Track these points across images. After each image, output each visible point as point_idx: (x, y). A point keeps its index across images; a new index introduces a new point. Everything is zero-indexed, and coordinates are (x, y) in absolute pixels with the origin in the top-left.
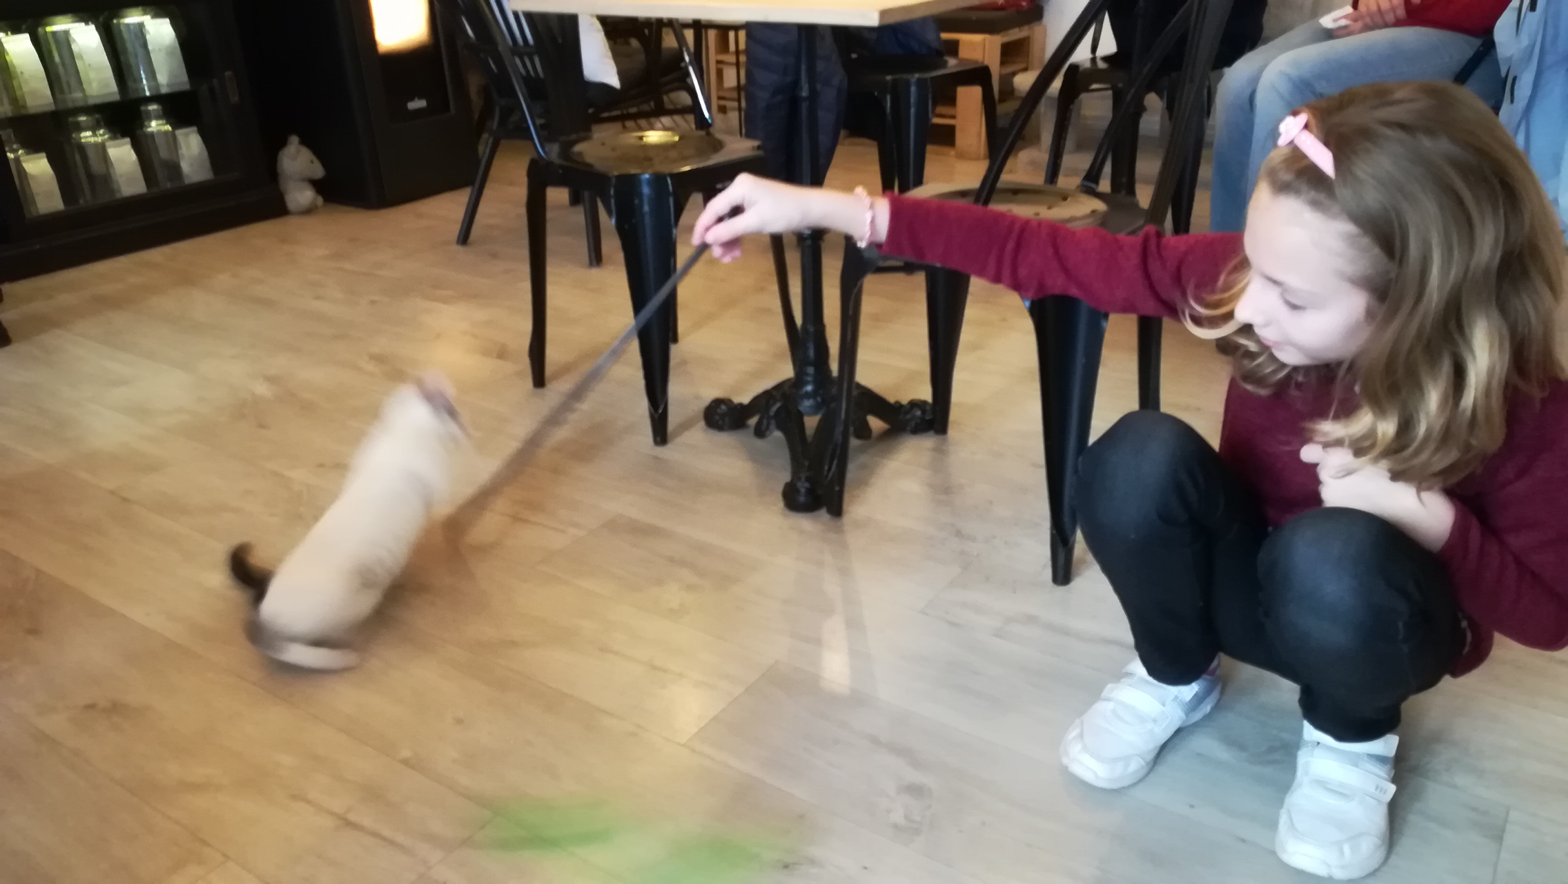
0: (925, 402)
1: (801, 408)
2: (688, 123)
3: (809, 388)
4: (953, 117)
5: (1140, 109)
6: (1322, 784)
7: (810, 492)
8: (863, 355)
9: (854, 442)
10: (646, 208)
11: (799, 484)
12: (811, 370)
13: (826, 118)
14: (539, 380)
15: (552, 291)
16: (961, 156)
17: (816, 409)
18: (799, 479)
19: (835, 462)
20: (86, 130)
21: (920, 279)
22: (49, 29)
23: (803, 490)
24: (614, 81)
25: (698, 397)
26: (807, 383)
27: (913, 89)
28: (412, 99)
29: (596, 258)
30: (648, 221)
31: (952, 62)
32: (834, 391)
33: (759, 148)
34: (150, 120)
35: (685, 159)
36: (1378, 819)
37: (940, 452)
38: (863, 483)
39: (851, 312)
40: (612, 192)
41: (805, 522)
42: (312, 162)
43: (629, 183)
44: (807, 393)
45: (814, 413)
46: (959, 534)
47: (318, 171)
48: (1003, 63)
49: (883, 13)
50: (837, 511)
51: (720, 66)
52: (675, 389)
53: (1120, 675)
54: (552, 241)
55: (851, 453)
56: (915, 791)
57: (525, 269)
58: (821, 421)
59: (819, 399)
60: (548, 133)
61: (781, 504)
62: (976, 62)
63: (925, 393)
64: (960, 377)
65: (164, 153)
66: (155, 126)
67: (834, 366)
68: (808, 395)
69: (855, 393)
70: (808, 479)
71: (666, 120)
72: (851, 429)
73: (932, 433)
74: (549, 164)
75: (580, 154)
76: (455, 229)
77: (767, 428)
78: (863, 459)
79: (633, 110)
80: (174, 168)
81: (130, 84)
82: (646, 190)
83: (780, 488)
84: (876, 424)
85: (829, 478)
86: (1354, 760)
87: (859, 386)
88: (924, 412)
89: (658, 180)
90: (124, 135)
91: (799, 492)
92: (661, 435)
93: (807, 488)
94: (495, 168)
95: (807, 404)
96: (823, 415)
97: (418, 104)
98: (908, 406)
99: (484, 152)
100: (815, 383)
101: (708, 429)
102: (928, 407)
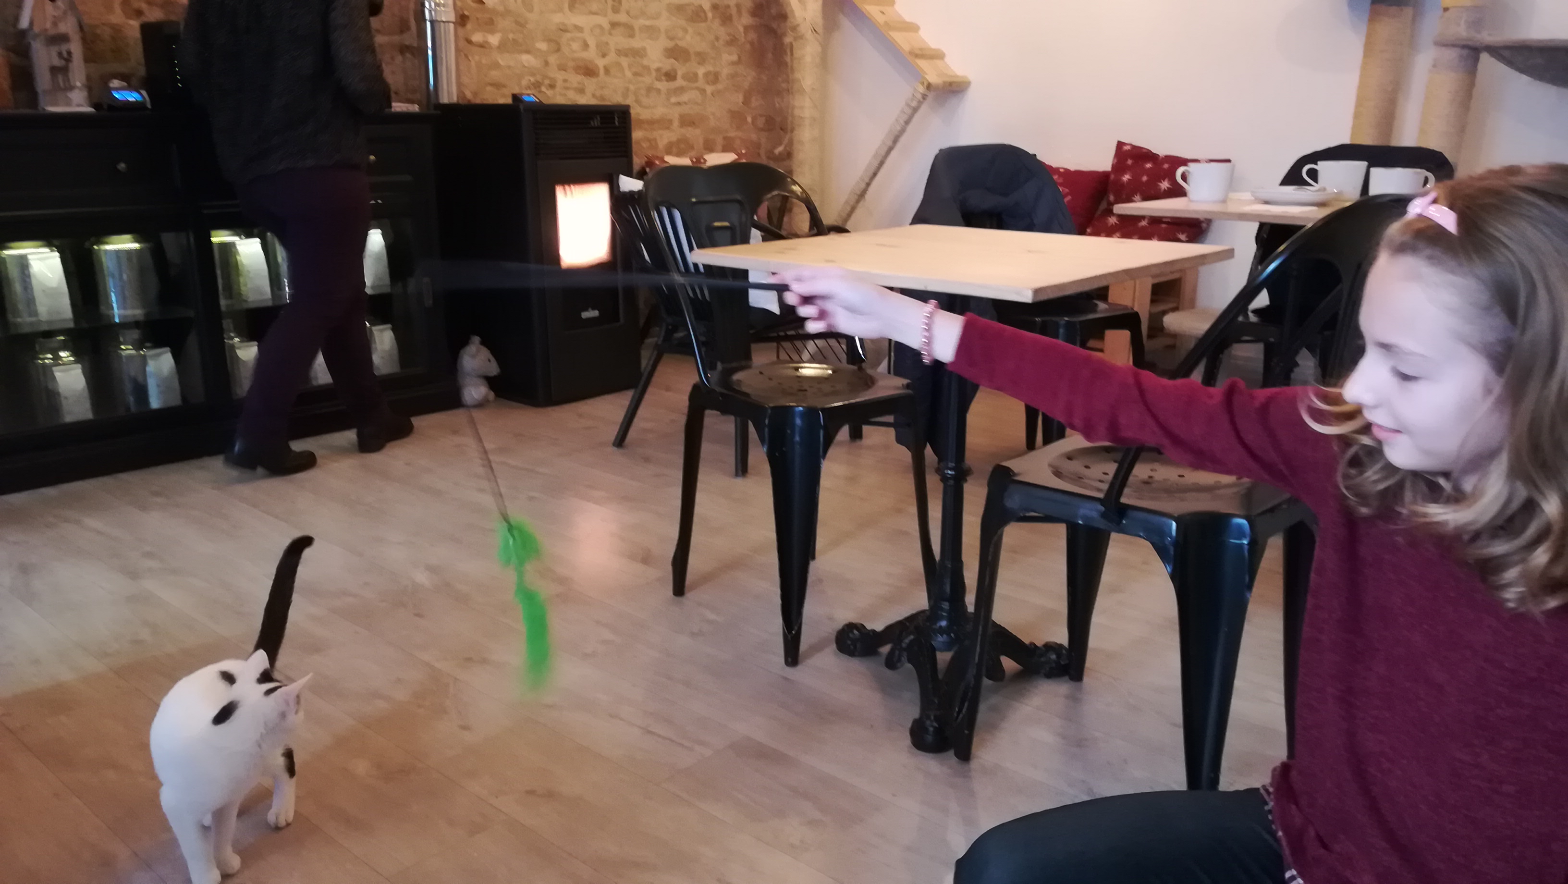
0: (1061, 646)
1: (933, 643)
3: (944, 623)
7: (939, 731)
8: (1002, 589)
9: (986, 682)
10: (797, 438)
11: (928, 723)
12: (946, 605)
14: (679, 589)
17: (947, 647)
18: (928, 718)
19: (966, 705)
21: (1061, 530)
23: (931, 729)
24: (774, 307)
25: (831, 619)
26: (941, 618)
27: (1062, 329)
28: (586, 310)
29: (742, 468)
31: (1102, 306)
32: (969, 627)
33: (908, 386)
35: (835, 394)
37: (1075, 699)
38: (993, 727)
40: (767, 421)
41: (932, 764)
42: (489, 361)
43: (784, 413)
44: (941, 627)
45: (949, 650)
47: (494, 369)
48: (1153, 301)
49: (1037, 291)
50: (965, 755)
52: (811, 609)
55: (983, 692)
58: (953, 658)
59: (952, 635)
61: (908, 741)
62: (1126, 307)
63: (1061, 636)
64: (1098, 620)
67: (970, 600)
68: (941, 631)
69: (990, 632)
70: (937, 719)
72: (984, 671)
73: (1067, 678)
74: (711, 391)
75: (739, 381)
76: (613, 432)
77: (899, 660)
78: (994, 700)
82: (798, 421)
83: (908, 723)
85: (959, 720)
87: (995, 624)
88: (1059, 656)
89: (811, 413)
91: (927, 730)
92: (792, 656)
93: (935, 728)
94: (655, 379)
95: (941, 639)
96: (956, 653)
97: (591, 314)
98: (1044, 649)
99: (647, 364)
100: (950, 619)
101: (839, 653)
102: (1064, 651)
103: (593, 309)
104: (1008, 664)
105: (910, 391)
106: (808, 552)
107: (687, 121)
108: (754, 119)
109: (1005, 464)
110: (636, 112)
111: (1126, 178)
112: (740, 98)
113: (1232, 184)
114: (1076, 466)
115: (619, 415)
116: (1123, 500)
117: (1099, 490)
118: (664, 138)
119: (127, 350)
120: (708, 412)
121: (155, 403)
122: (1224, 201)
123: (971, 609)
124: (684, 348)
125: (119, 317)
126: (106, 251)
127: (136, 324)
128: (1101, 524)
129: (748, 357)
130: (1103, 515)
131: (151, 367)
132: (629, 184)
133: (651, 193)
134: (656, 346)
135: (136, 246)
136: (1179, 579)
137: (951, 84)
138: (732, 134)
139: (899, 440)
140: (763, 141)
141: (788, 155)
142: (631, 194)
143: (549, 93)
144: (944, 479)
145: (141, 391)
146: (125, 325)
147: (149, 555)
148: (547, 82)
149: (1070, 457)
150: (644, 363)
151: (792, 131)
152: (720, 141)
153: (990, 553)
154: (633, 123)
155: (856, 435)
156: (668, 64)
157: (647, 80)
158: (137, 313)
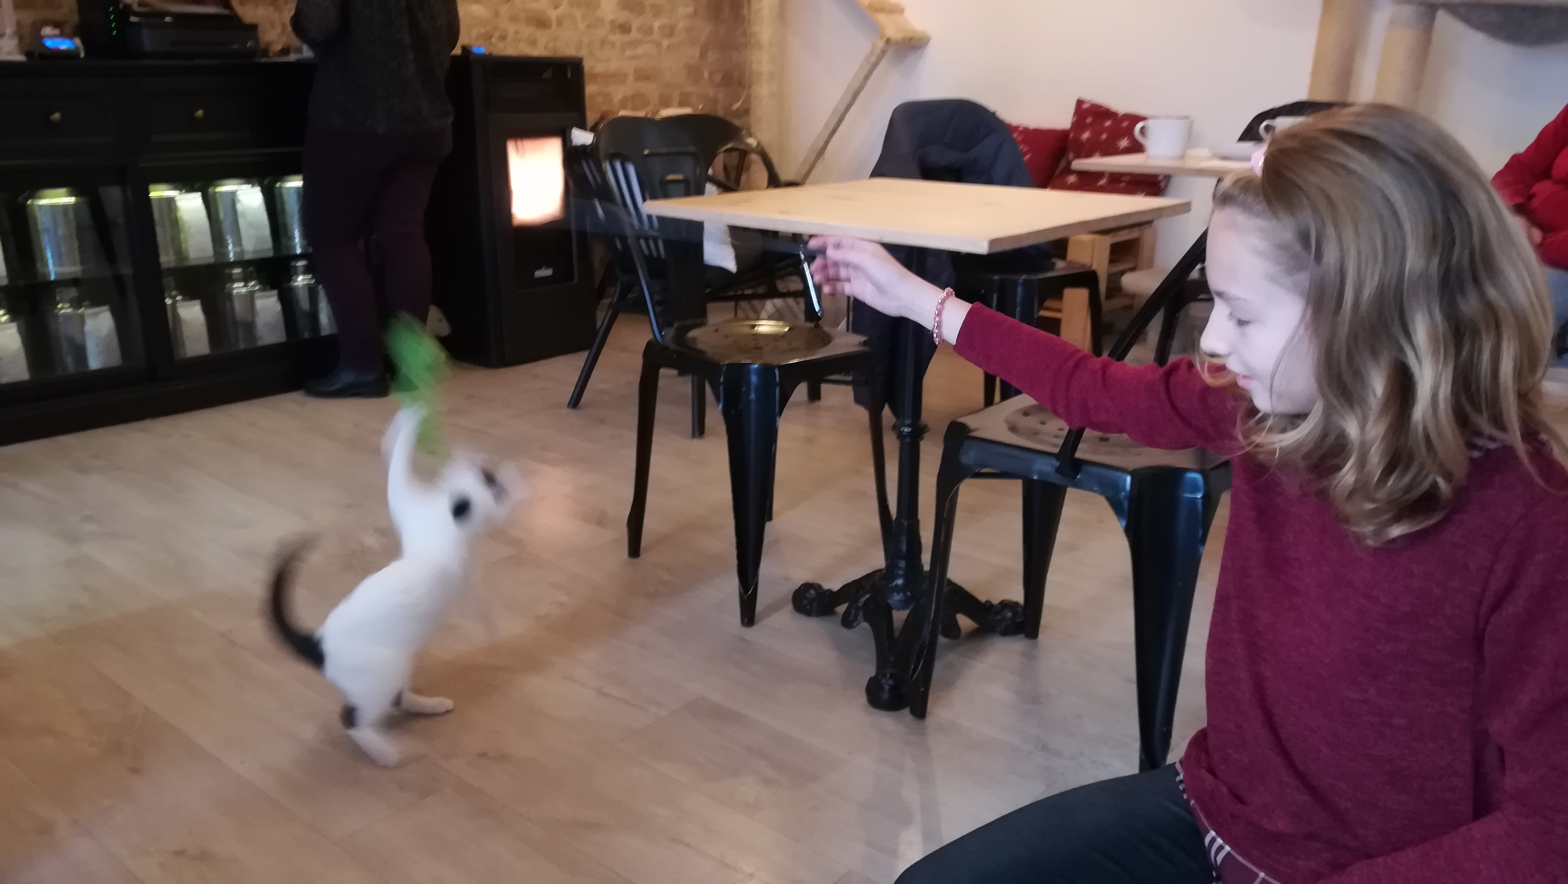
0: (1016, 604)
1: (890, 602)
3: (900, 582)
4: (1059, 311)
7: (894, 689)
8: (957, 547)
9: (942, 640)
10: (753, 396)
11: (884, 681)
12: (902, 564)
14: (635, 549)
15: (655, 459)
17: (904, 605)
18: (884, 676)
19: (921, 662)
20: (239, 281)
21: (1016, 487)
22: (220, 189)
23: (887, 687)
24: (731, 265)
25: (788, 579)
26: (899, 576)
27: (1020, 289)
28: (540, 268)
29: (699, 429)
30: (753, 407)
31: (1060, 264)
32: (925, 585)
33: (865, 343)
34: (297, 275)
35: (793, 351)
37: (1030, 657)
38: (949, 684)
39: (946, 513)
40: (721, 379)
41: (887, 721)
42: (440, 320)
43: (739, 371)
44: (897, 586)
45: (904, 608)
46: (1045, 748)
47: (446, 329)
49: (993, 242)
50: (920, 712)
52: (767, 569)
54: (661, 410)
55: (938, 652)
57: (632, 437)
58: (909, 616)
59: (909, 594)
60: (665, 313)
61: (863, 699)
62: (1083, 266)
63: (1017, 594)
64: (1054, 578)
65: (306, 306)
66: (301, 280)
67: (926, 558)
68: (897, 589)
69: (946, 589)
70: (891, 676)
72: (940, 627)
73: (1022, 635)
74: (665, 348)
75: (694, 339)
76: (568, 392)
77: (855, 619)
78: (951, 657)
81: (284, 242)
82: (754, 379)
83: (864, 682)
85: (914, 679)
87: (950, 582)
88: (1015, 614)
89: (766, 371)
90: (273, 288)
91: (883, 689)
92: (749, 616)
93: (889, 685)
94: (610, 339)
95: (897, 597)
96: (912, 610)
97: (544, 272)
98: (999, 606)
99: (603, 323)
100: (906, 577)
101: (795, 613)
102: (1019, 609)
103: (548, 267)
104: (965, 622)
105: (865, 349)
106: (766, 513)
107: (642, 76)
108: (711, 74)
109: (962, 420)
110: (588, 65)
111: (1086, 135)
112: (696, 52)
113: (1190, 139)
114: (1032, 422)
115: (574, 377)
116: (1078, 455)
117: (1054, 445)
118: (619, 93)
119: (64, 309)
120: (663, 371)
121: (95, 363)
122: (1182, 157)
123: (927, 567)
124: (639, 307)
125: (56, 274)
126: (41, 207)
127: (74, 282)
128: (1057, 479)
129: (703, 314)
130: (1058, 470)
131: (90, 325)
132: (582, 137)
133: (602, 146)
134: (611, 305)
135: (72, 200)
136: (1133, 533)
137: (911, 39)
138: (689, 89)
139: (858, 400)
140: (721, 96)
141: (746, 112)
142: (584, 147)
143: (501, 45)
144: (901, 436)
145: (80, 352)
146: (63, 283)
147: (88, 519)
148: (497, 34)
149: (1026, 413)
150: (599, 323)
151: (750, 86)
152: (676, 97)
153: (946, 510)
154: (586, 77)
155: (814, 395)
156: (623, 16)
157: (601, 32)
158: (73, 269)
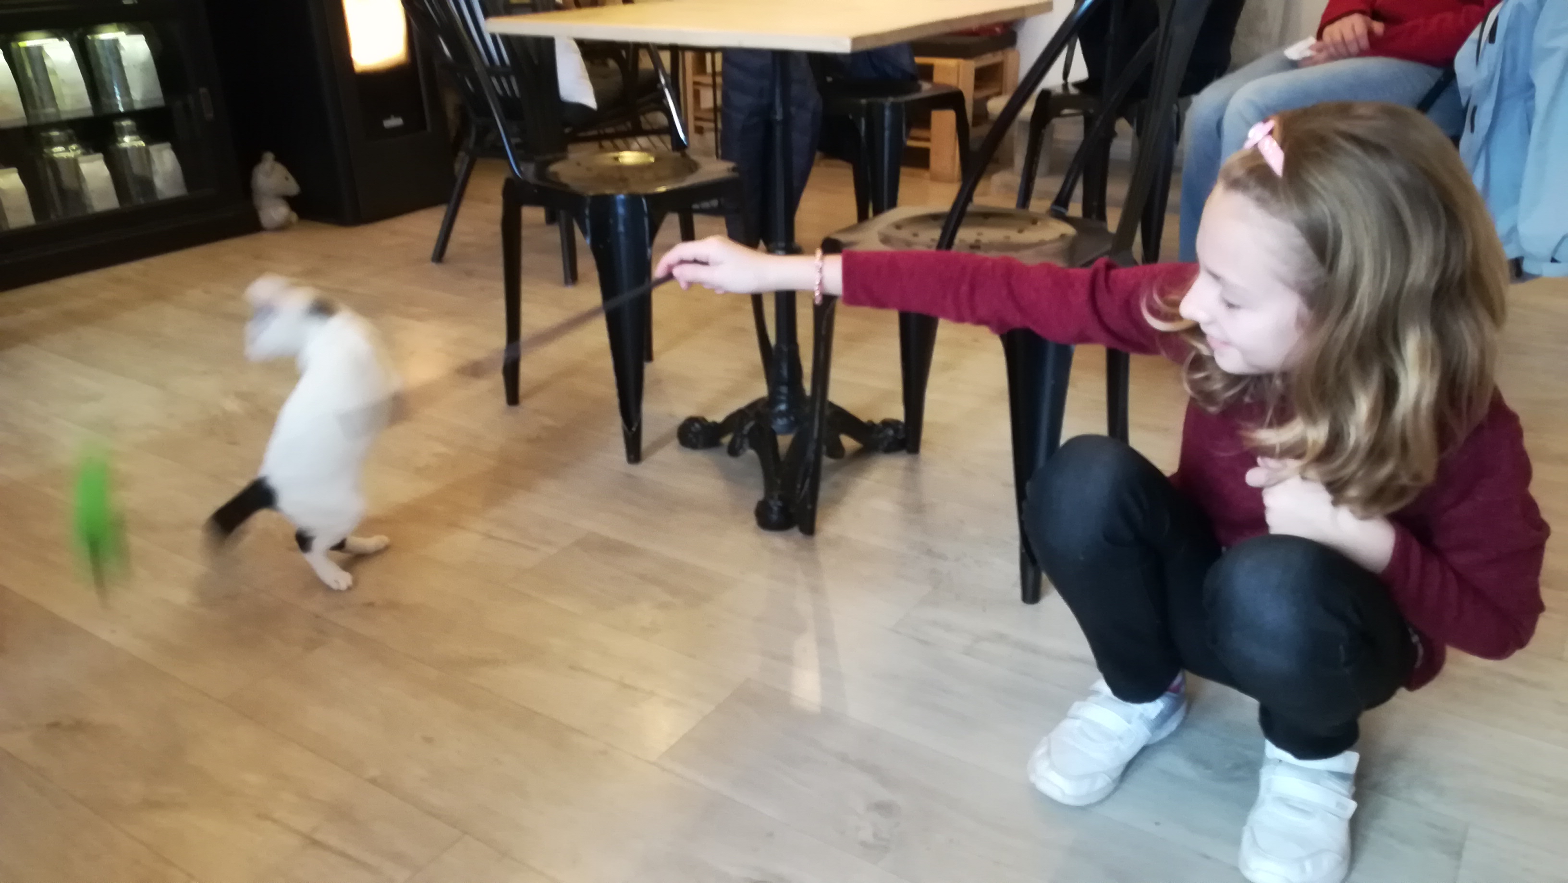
0: (897, 422)
1: (774, 427)
2: (664, 144)
3: (783, 407)
4: (928, 140)
5: (1110, 134)
6: (1284, 801)
7: (783, 510)
8: (836, 374)
9: (826, 461)
10: (621, 229)
11: (772, 503)
12: (784, 389)
13: (801, 140)
14: (513, 397)
15: (526, 308)
16: (935, 178)
17: (788, 429)
18: (772, 497)
19: (808, 481)
20: (58, 145)
22: (22, 44)
23: (775, 509)
24: (590, 102)
25: (671, 416)
26: (781, 402)
27: (887, 113)
28: (388, 117)
29: (572, 276)
30: (622, 239)
31: (926, 86)
32: (807, 409)
33: (734, 169)
34: (123, 135)
35: (660, 180)
36: (1339, 835)
37: (912, 470)
38: (835, 502)
39: (823, 332)
40: (587, 212)
41: (777, 540)
42: (287, 179)
43: (604, 203)
44: (780, 412)
45: (788, 432)
46: (929, 552)
47: (292, 187)
48: (977, 87)
49: (855, 40)
50: (809, 529)
51: (698, 87)
52: (651, 408)
53: (1086, 693)
54: (528, 259)
55: (823, 472)
56: (883, 808)
57: (500, 287)
58: (793, 440)
59: (792, 418)
60: (524, 152)
61: (753, 522)
62: (949, 86)
63: (898, 412)
64: (932, 397)
65: (137, 168)
66: (128, 141)
67: (807, 386)
68: (781, 414)
69: (828, 412)
70: (781, 498)
71: (643, 141)
72: (824, 448)
73: (904, 452)
74: (525, 183)
75: (556, 174)
76: (430, 247)
77: (741, 447)
78: (837, 477)
79: (609, 130)
80: (147, 184)
81: (104, 99)
82: (621, 210)
83: (753, 506)
84: (848, 443)
85: (802, 497)
86: (1315, 777)
87: (832, 405)
88: (896, 431)
89: (634, 200)
90: (97, 150)
91: (772, 511)
92: (634, 452)
93: (779, 507)
95: (781, 422)
96: (796, 434)
97: (394, 122)
98: (880, 425)
100: (789, 402)
101: (682, 447)
102: (901, 427)
103: (397, 117)
106: (644, 352)
114: (904, 234)
120: (526, 210)
123: (808, 392)
124: (497, 151)
129: (563, 152)
134: (468, 153)
149: (898, 226)
